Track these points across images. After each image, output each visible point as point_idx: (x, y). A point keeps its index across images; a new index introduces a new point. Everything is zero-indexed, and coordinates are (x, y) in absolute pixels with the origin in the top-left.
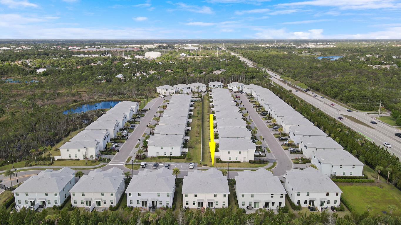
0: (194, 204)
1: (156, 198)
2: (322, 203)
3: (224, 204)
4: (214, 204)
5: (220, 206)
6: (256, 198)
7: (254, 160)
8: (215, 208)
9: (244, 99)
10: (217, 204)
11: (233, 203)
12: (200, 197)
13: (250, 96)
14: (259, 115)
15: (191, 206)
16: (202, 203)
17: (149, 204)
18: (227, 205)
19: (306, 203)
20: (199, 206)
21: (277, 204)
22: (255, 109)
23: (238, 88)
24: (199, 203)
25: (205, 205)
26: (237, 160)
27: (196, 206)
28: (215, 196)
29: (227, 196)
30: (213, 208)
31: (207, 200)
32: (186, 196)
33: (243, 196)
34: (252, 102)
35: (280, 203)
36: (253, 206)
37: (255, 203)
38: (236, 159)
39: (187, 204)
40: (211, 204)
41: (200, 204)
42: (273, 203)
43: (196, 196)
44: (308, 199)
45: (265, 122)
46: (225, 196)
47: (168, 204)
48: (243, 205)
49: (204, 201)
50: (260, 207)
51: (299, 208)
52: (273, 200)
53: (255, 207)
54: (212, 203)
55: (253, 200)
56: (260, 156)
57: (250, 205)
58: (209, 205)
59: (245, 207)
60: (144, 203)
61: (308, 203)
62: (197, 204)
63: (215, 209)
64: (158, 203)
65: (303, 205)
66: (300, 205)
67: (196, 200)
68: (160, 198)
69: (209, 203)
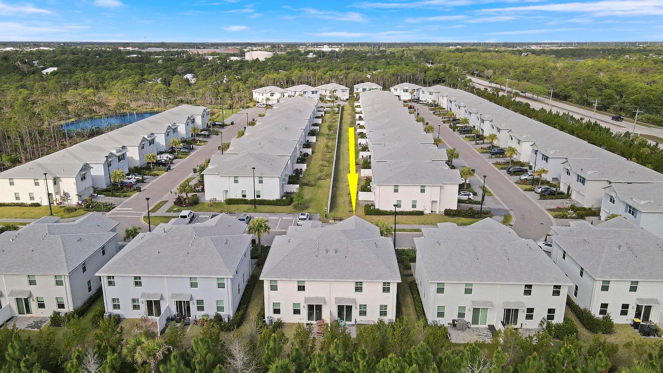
0: (297, 312)
1: (185, 292)
3: (383, 313)
4: (355, 313)
5: (372, 317)
6: (480, 295)
7: (455, 208)
8: (358, 322)
10: (363, 313)
11: (410, 311)
12: (316, 291)
13: (435, 106)
15: (287, 316)
16: (319, 308)
17: (169, 307)
18: (391, 315)
19: (624, 313)
20: (310, 316)
21: (540, 314)
24: (311, 307)
25: (329, 314)
26: (414, 209)
27: (303, 318)
28: (359, 289)
29: (394, 288)
30: (353, 322)
31: (333, 300)
32: (274, 288)
33: (440, 290)
35: (551, 311)
36: (468, 318)
37: (476, 311)
38: (414, 206)
39: (277, 311)
40: (345, 311)
41: (315, 310)
42: (530, 310)
43: (301, 288)
44: (633, 300)
45: (469, 144)
46: (386, 290)
47: (220, 309)
48: (441, 314)
49: (325, 303)
50: (489, 322)
51: (606, 326)
52: (528, 302)
53: (475, 321)
54: (349, 308)
55: (469, 303)
57: (461, 315)
58: (340, 314)
59: (445, 321)
60: (153, 306)
61: (632, 312)
62: (304, 312)
63: (358, 326)
64: (193, 307)
65: (617, 318)
66: (607, 319)
67: (301, 299)
68: (197, 294)
69: (340, 308)
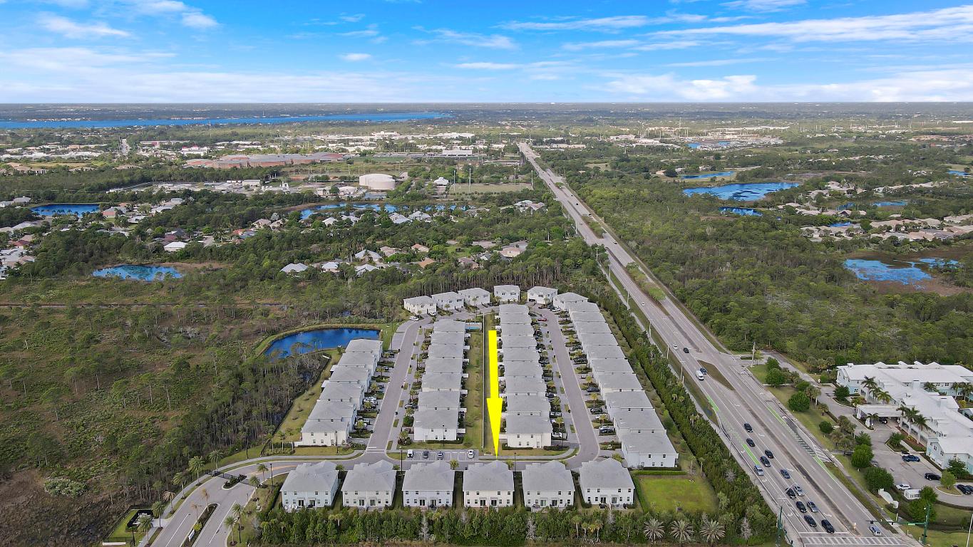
0: (476, 503)
1: (434, 496)
2: (614, 500)
3: (508, 502)
4: (498, 503)
5: (504, 504)
6: (544, 495)
7: (550, 445)
8: (499, 506)
9: (553, 325)
10: (501, 503)
11: (519, 501)
12: (483, 495)
13: (565, 318)
14: (572, 362)
15: (473, 505)
17: (428, 503)
18: (511, 503)
19: (596, 500)
20: (481, 504)
21: (565, 502)
22: (568, 349)
23: (546, 300)
24: (481, 501)
25: (488, 504)
26: (528, 446)
27: (478, 505)
28: (499, 494)
29: (512, 493)
30: (497, 506)
31: (490, 498)
32: (468, 494)
33: (529, 494)
34: (566, 333)
35: (569, 500)
36: (539, 504)
37: (542, 501)
38: (528, 444)
39: (469, 503)
40: (494, 502)
41: (483, 502)
42: (561, 500)
43: (478, 494)
44: (598, 495)
45: (577, 377)
46: (509, 494)
47: (447, 502)
48: (529, 503)
49: (487, 499)
50: (546, 505)
51: (589, 506)
52: (560, 497)
53: (542, 505)
54: (496, 501)
55: (539, 498)
56: (560, 439)
57: (537, 503)
58: (492, 503)
59: (531, 505)
60: (422, 502)
61: (599, 500)
62: (479, 503)
64: (437, 502)
65: (594, 502)
66: (590, 503)
67: (478, 498)
68: (439, 497)
69: (492, 501)
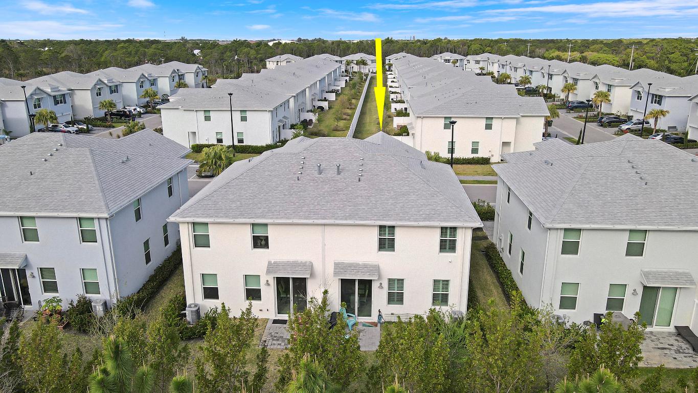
0: (253, 294)
1: (12, 250)
3: (441, 298)
4: (379, 297)
5: (416, 308)
6: (663, 259)
10: (396, 297)
12: (289, 249)
16: (301, 284)
18: (458, 301)
20: (282, 304)
24: (282, 283)
27: (266, 308)
28: (386, 244)
29: (464, 242)
30: (374, 318)
31: (330, 269)
32: (201, 241)
33: (570, 248)
36: (631, 310)
37: (650, 293)
39: (211, 293)
40: (356, 292)
41: (291, 290)
43: (260, 242)
46: (447, 245)
47: (90, 287)
48: (568, 303)
49: (312, 275)
50: (677, 321)
53: (646, 316)
54: (366, 285)
55: (633, 274)
57: (615, 304)
58: (346, 297)
62: (269, 294)
63: (385, 325)
64: (35, 284)
67: (263, 266)
69: (347, 285)
